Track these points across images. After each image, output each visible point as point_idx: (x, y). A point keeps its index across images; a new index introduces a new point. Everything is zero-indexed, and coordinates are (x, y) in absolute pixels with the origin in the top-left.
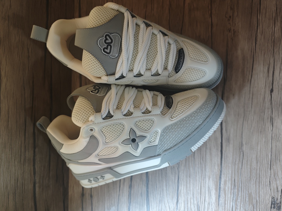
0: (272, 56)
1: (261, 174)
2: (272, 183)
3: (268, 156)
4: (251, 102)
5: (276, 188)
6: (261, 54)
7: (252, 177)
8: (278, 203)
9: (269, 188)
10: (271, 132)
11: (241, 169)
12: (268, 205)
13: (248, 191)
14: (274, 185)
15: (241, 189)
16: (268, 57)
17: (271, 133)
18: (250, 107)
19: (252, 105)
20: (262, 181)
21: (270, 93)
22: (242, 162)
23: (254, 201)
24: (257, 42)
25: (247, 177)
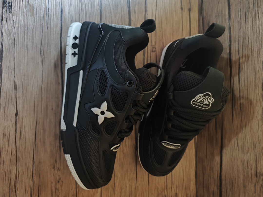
0: (18, 147)
1: (23, 34)
2: (12, 26)
3: (17, 53)
4: (36, 103)
5: (8, 22)
6: (28, 149)
7: (32, 32)
8: (5, 8)
9: (15, 22)
10: (15, 76)
11: (42, 39)
12: (15, 5)
13: (34, 18)
14: (10, 24)
15: (41, 20)
16: (21, 146)
17: (15, 74)
18: (36, 99)
19: (35, 100)
20: (22, 28)
21: (18, 112)
22: (42, 46)
23: (28, 8)
24: (33, 159)
25: (36, 31)
